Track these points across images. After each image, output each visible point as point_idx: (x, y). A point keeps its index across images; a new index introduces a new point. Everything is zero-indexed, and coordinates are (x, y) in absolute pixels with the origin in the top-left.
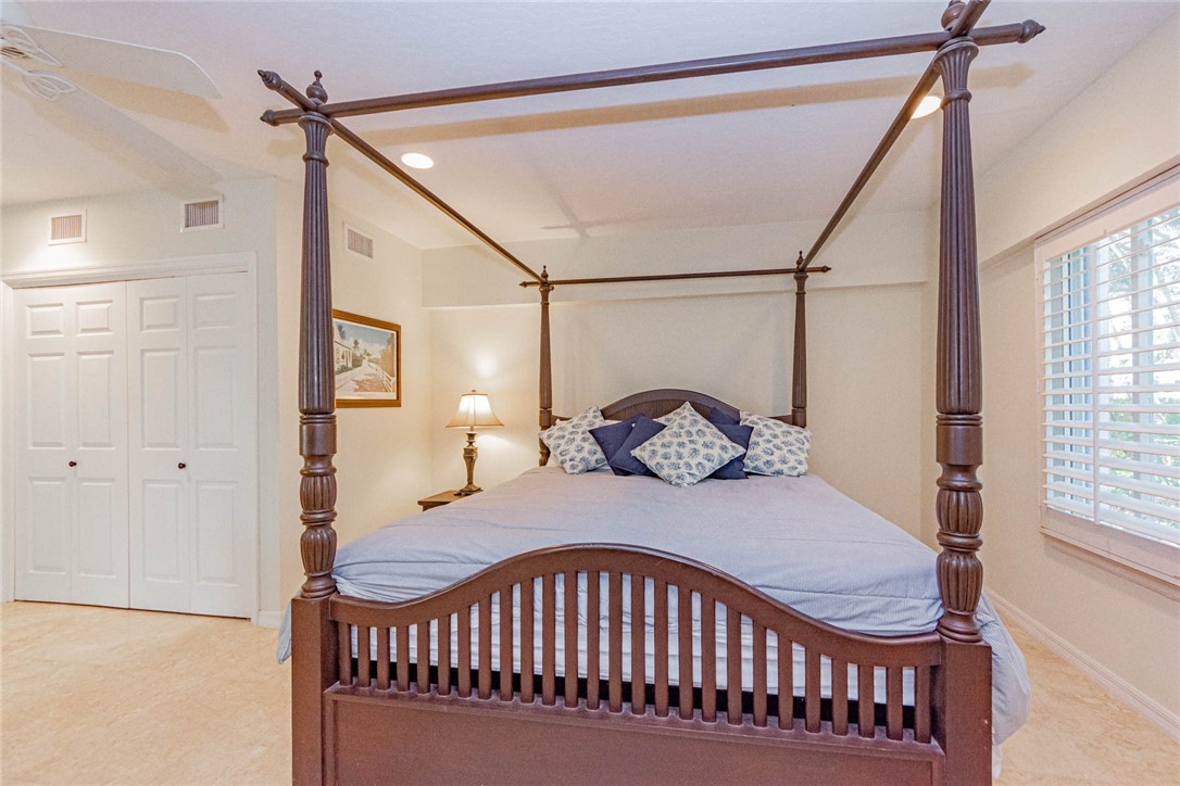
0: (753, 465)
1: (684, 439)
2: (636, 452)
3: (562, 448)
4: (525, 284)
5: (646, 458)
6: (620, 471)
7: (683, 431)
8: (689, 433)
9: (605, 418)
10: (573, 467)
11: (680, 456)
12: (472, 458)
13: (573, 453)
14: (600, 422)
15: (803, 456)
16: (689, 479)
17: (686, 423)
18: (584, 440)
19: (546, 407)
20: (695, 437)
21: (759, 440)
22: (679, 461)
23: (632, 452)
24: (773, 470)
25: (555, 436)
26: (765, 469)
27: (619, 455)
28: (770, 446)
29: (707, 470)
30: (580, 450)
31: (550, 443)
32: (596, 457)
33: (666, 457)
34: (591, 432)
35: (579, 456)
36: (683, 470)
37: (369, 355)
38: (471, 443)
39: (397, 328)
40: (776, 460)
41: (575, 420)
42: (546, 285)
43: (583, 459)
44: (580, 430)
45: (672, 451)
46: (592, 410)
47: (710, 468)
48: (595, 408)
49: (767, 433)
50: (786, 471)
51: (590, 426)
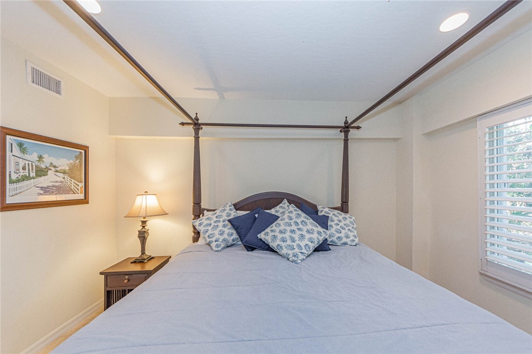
0: (331, 240)
1: (294, 227)
2: (262, 236)
3: (209, 232)
4: (183, 124)
5: (270, 241)
6: (250, 248)
7: (292, 222)
8: (296, 223)
9: (236, 210)
10: (217, 246)
11: (293, 241)
12: (144, 237)
13: (217, 236)
14: (234, 214)
15: (355, 233)
16: (301, 257)
17: (293, 215)
18: (224, 226)
19: (197, 202)
20: (301, 226)
21: (332, 223)
22: (293, 244)
23: (259, 236)
24: (342, 242)
25: (204, 224)
26: (337, 241)
27: (249, 237)
28: (339, 227)
29: (311, 249)
30: (222, 234)
31: (201, 229)
32: (232, 237)
33: (283, 240)
34: (229, 221)
35: (221, 238)
36: (297, 250)
37: (55, 167)
38: (144, 227)
39: (86, 149)
40: (343, 236)
41: (218, 212)
42: (197, 125)
43: (224, 240)
44: (221, 219)
45: (287, 235)
46: (228, 205)
47: (312, 246)
48: (230, 204)
49: (335, 219)
50: (349, 243)
51: (228, 216)
